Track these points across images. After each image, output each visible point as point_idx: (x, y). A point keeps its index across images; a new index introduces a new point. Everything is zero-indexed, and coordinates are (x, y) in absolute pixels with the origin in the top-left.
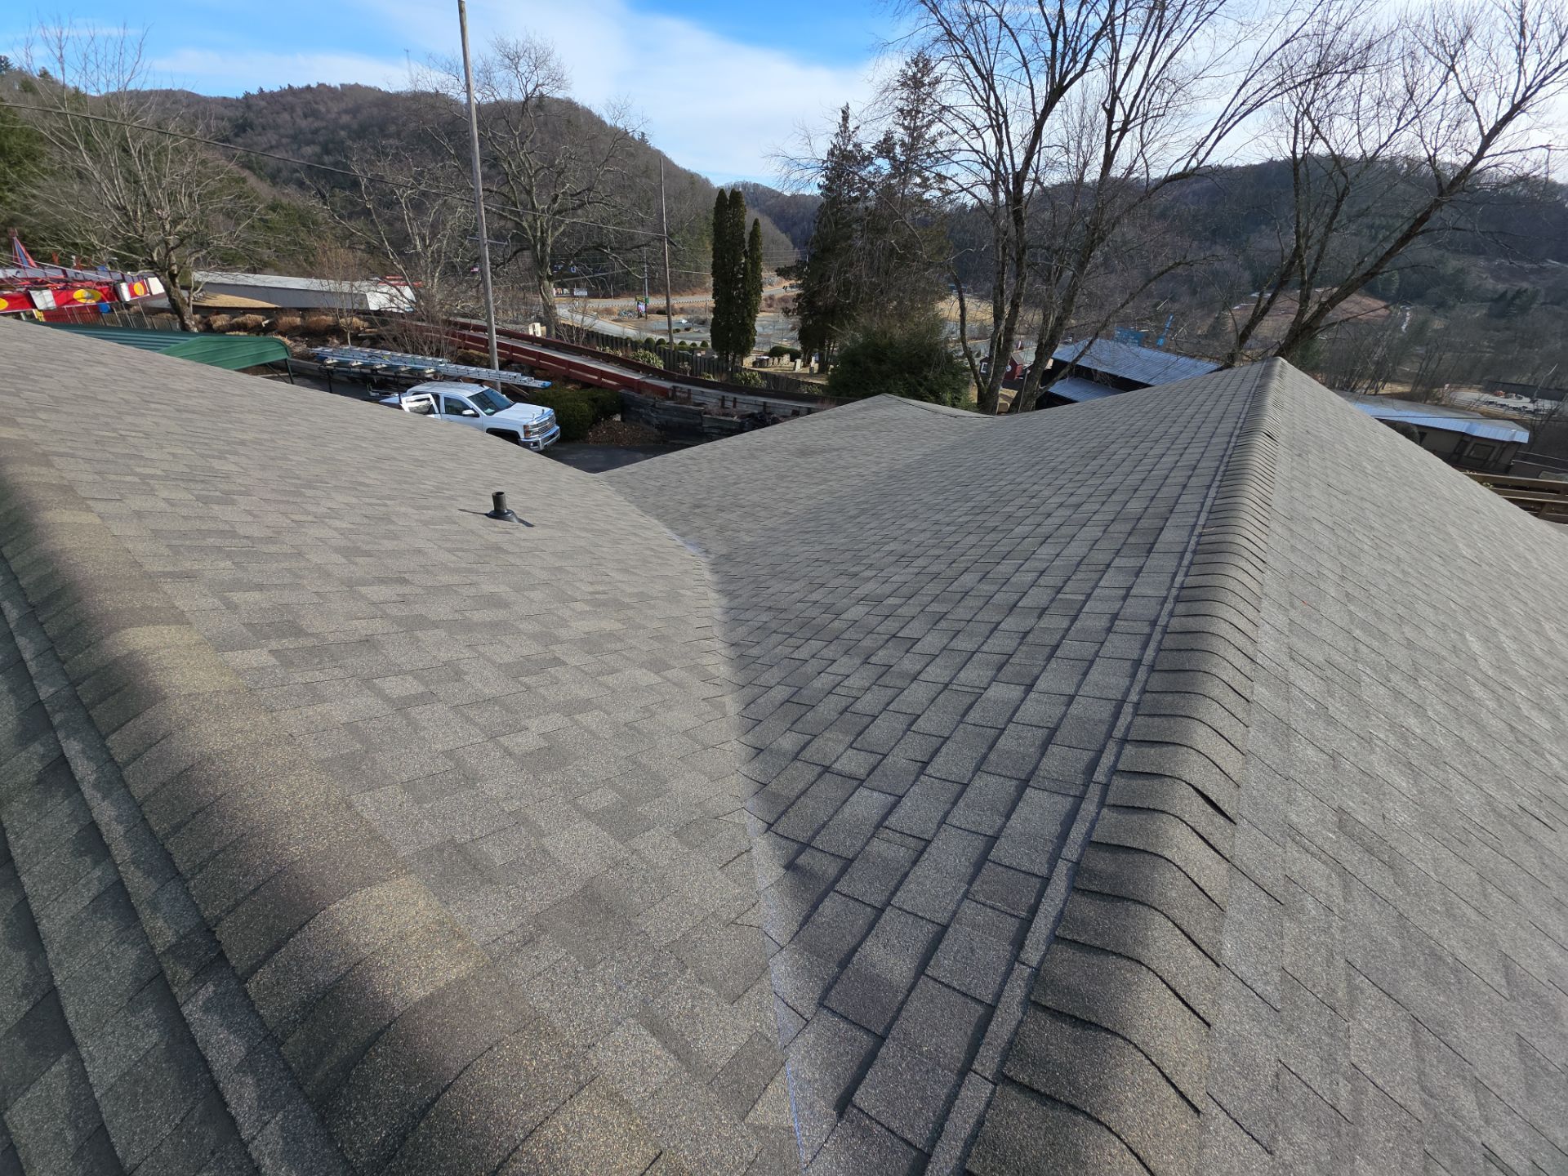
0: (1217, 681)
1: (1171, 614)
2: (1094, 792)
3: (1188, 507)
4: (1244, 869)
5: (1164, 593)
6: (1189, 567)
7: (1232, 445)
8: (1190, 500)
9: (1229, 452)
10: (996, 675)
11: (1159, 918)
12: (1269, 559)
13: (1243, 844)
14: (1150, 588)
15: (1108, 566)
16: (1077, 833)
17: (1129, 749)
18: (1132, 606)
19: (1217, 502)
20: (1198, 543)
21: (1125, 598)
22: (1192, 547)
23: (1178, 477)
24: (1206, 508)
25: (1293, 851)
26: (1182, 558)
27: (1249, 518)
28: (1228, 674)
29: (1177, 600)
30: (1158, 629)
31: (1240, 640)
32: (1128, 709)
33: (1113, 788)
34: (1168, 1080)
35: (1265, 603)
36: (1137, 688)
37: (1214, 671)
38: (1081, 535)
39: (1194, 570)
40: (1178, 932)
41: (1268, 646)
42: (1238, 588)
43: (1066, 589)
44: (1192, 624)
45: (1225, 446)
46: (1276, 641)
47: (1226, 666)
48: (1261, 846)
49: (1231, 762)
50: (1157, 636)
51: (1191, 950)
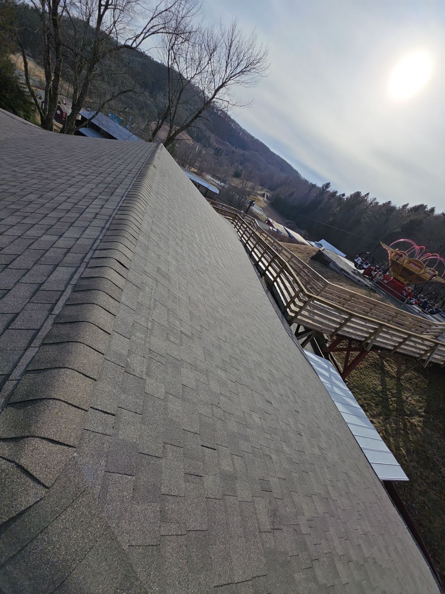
0: (128, 233)
1: (116, 214)
2: (84, 265)
3: (127, 183)
4: (130, 281)
5: (115, 208)
6: (124, 201)
7: (143, 166)
8: (127, 181)
9: (142, 168)
10: (45, 232)
11: (101, 292)
12: (149, 203)
13: (130, 275)
14: (111, 206)
15: (96, 198)
16: (76, 277)
17: (97, 252)
18: (103, 211)
19: (136, 183)
20: (128, 194)
21: (101, 208)
22: (126, 195)
23: (125, 173)
24: (132, 184)
25: (144, 276)
26: (122, 198)
27: (144, 189)
28: (131, 231)
29: (119, 210)
30: (111, 218)
31: (137, 223)
32: (98, 241)
33: (90, 263)
34: (101, 329)
35: (146, 215)
36: (102, 235)
37: (127, 230)
38: (87, 186)
39: (125, 202)
40: (107, 295)
41: (145, 227)
42: (138, 208)
43: (79, 204)
44: (122, 217)
45: (141, 166)
46: (148, 225)
47: (131, 229)
48: (136, 275)
49: (130, 255)
50: (111, 220)
51: (111, 299)
